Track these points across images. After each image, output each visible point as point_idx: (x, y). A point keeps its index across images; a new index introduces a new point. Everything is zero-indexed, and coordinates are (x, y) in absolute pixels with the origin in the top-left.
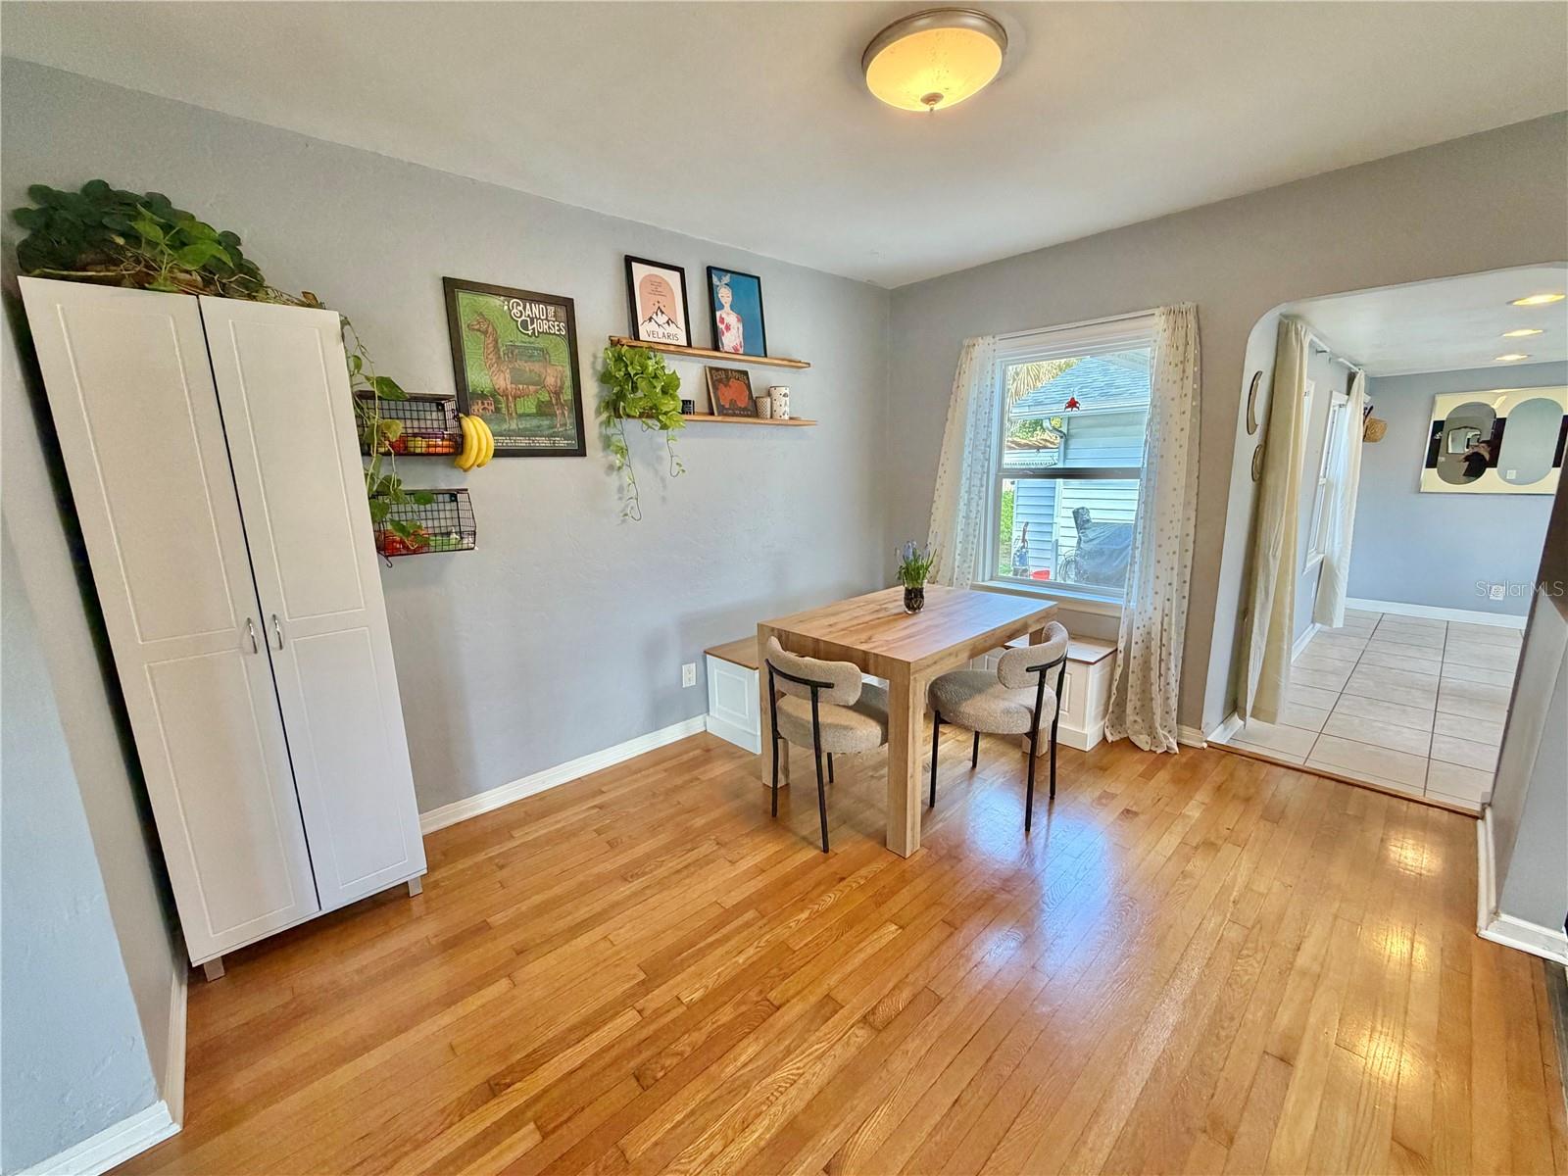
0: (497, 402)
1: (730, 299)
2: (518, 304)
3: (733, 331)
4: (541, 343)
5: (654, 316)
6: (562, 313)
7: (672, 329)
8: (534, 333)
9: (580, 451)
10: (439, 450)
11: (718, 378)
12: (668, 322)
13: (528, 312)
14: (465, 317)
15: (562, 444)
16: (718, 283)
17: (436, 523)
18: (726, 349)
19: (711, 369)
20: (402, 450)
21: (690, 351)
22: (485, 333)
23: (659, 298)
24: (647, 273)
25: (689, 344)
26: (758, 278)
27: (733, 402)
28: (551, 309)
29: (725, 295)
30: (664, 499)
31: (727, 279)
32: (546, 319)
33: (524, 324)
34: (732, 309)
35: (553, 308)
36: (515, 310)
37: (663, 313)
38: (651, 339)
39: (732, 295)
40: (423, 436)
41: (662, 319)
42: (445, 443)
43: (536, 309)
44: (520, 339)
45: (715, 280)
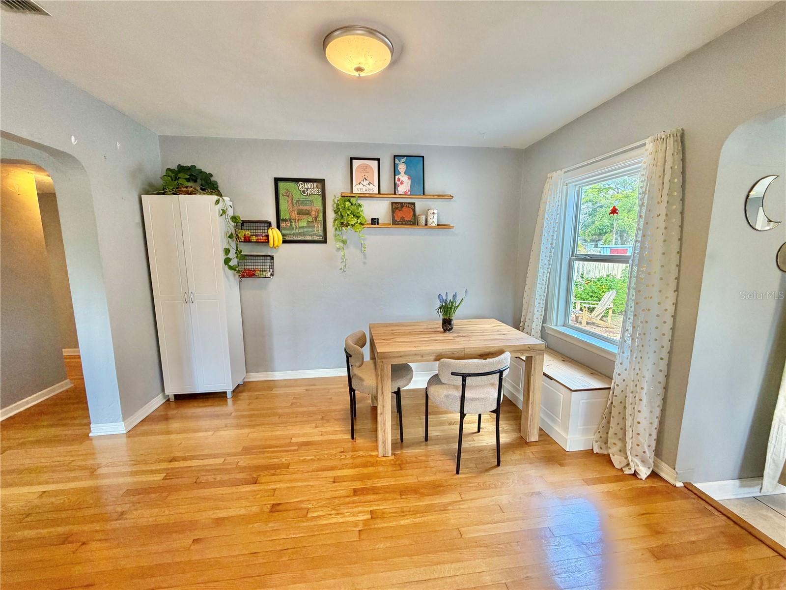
0: (291, 222)
1: (405, 169)
2: (302, 184)
3: (405, 184)
4: (310, 198)
5: (362, 182)
6: (320, 185)
7: (371, 186)
8: (307, 195)
9: (324, 241)
10: (262, 241)
11: (396, 207)
12: (369, 184)
13: (306, 187)
14: (281, 191)
15: (316, 238)
16: (398, 162)
17: (261, 267)
18: (400, 193)
19: (392, 203)
20: (247, 240)
21: (381, 196)
22: (288, 196)
23: (365, 174)
24: (359, 164)
25: (379, 193)
26: (423, 157)
27: (402, 218)
28: (315, 184)
29: (402, 168)
30: (365, 263)
31: (404, 160)
32: (313, 188)
33: (304, 192)
34: (405, 174)
35: (316, 184)
36: (300, 187)
37: (366, 180)
38: (359, 192)
39: (406, 168)
40: (256, 236)
41: (365, 183)
42: (264, 238)
43: (309, 185)
44: (302, 198)
45: (397, 161)
